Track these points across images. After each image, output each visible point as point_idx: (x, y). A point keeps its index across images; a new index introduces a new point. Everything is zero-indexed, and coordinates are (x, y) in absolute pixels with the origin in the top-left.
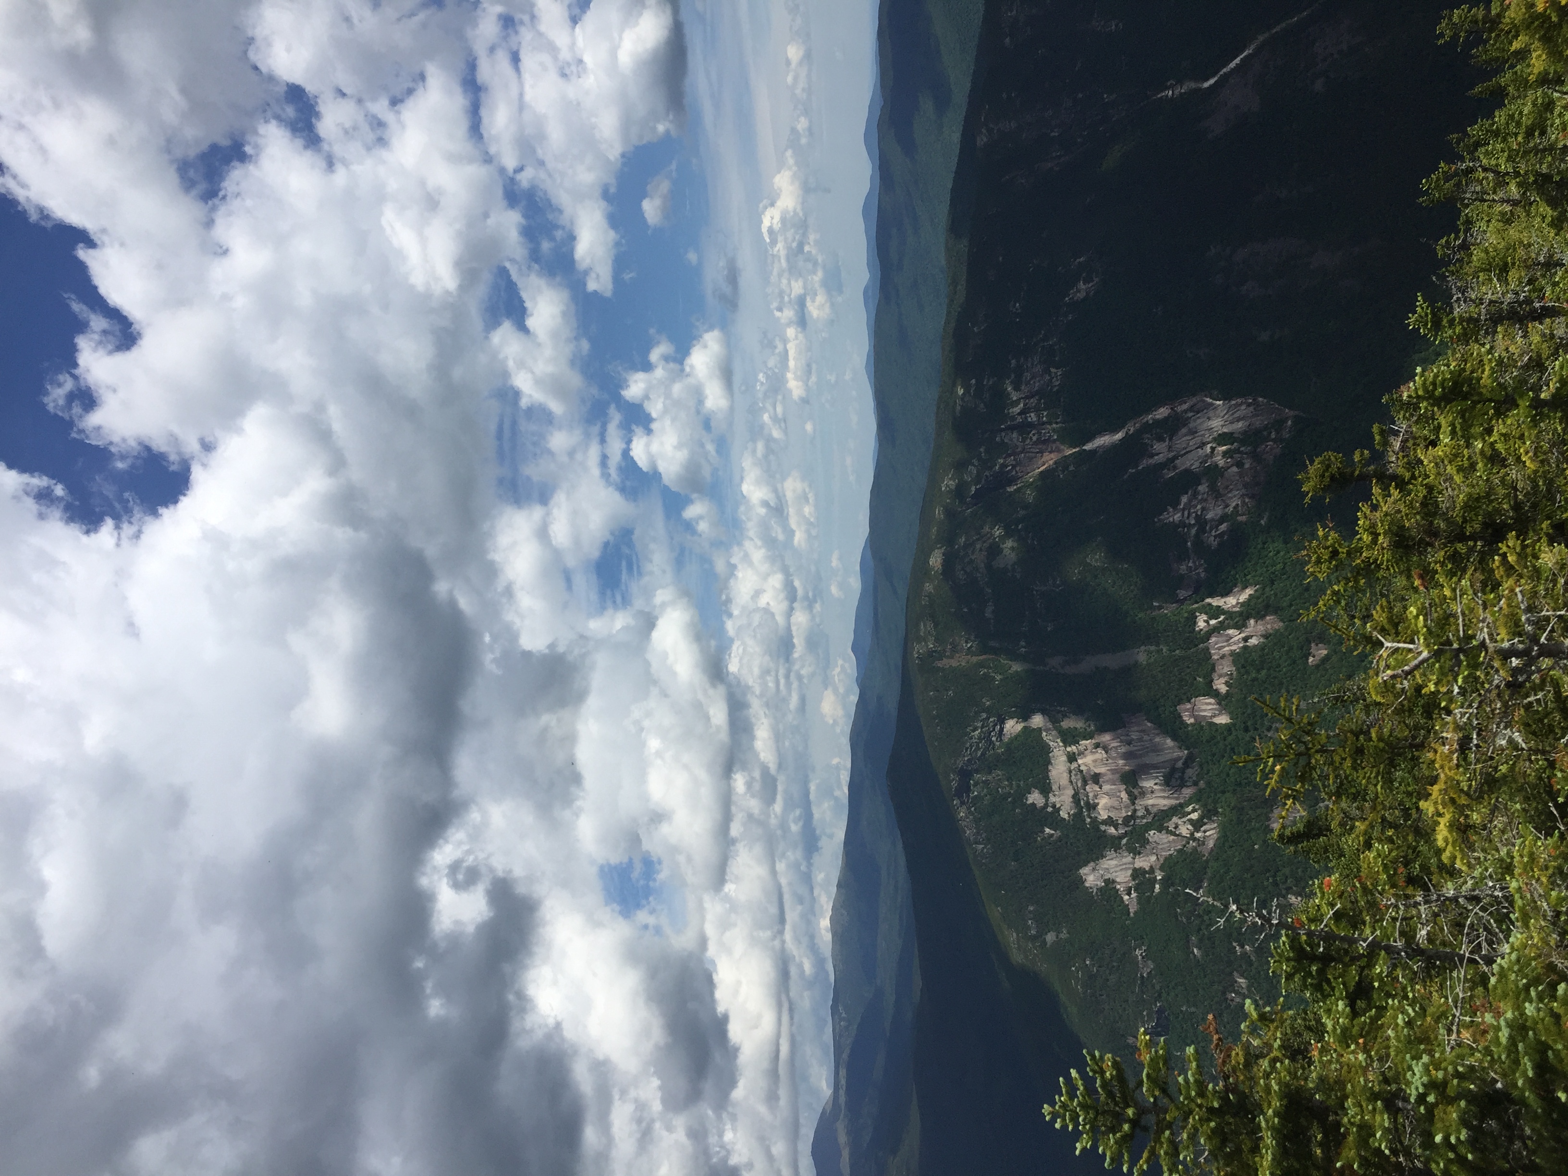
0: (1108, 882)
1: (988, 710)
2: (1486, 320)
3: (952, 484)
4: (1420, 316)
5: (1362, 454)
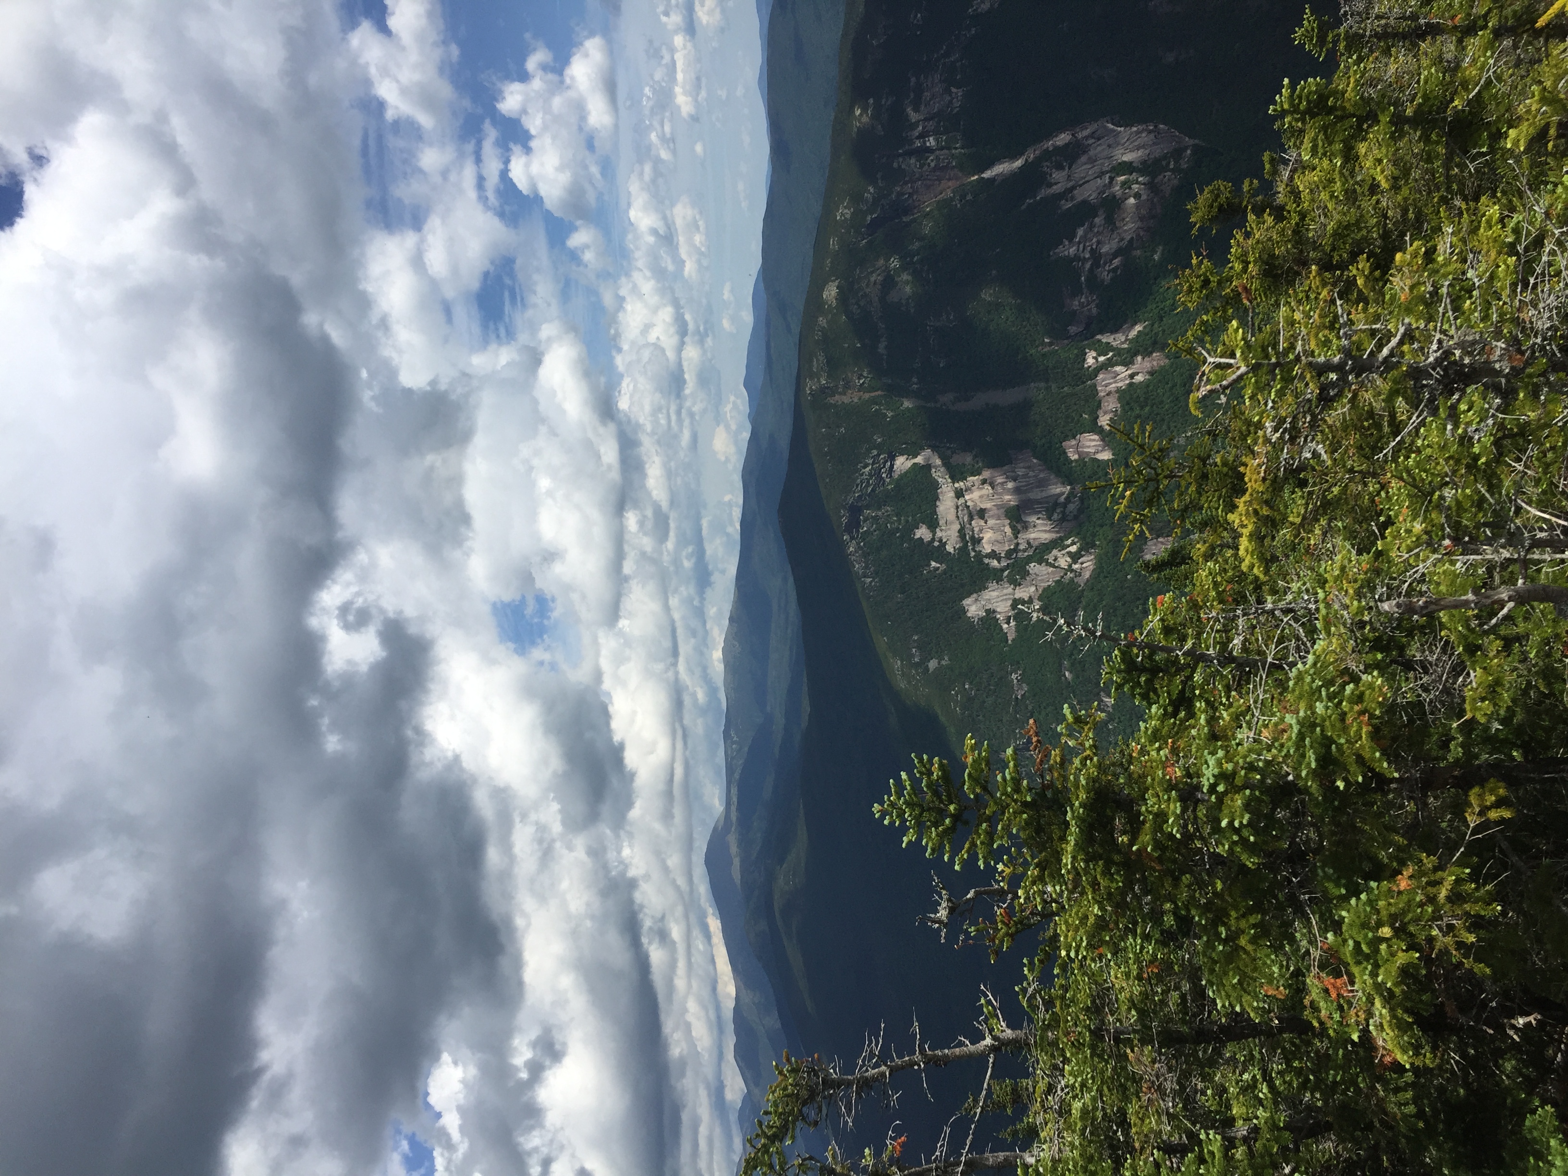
0: (988, 612)
1: (879, 447)
2: (1371, 36)
3: (848, 213)
4: (1307, 30)
5: (1251, 183)
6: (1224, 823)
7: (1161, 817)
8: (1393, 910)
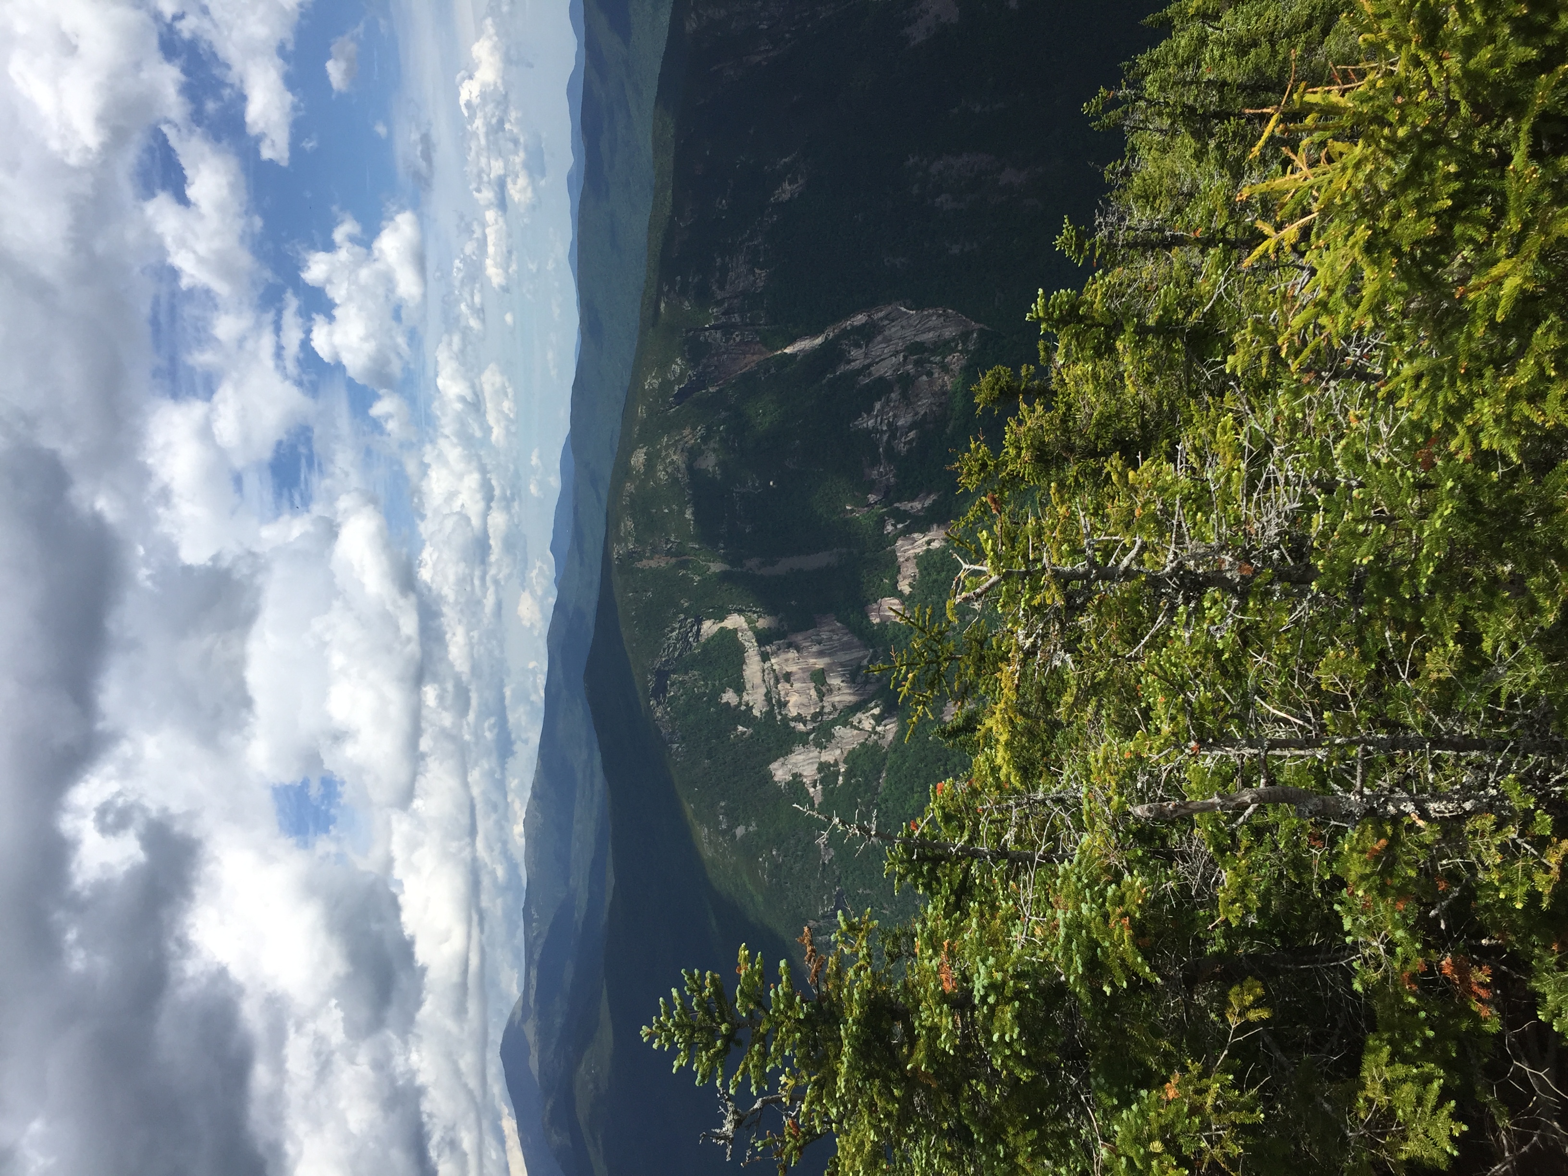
0: (796, 776)
1: (686, 611)
2: (1123, 246)
3: (656, 383)
4: (1066, 238)
5: (1028, 368)
6: (995, 1038)
7: (934, 1031)
8: (1163, 1121)
